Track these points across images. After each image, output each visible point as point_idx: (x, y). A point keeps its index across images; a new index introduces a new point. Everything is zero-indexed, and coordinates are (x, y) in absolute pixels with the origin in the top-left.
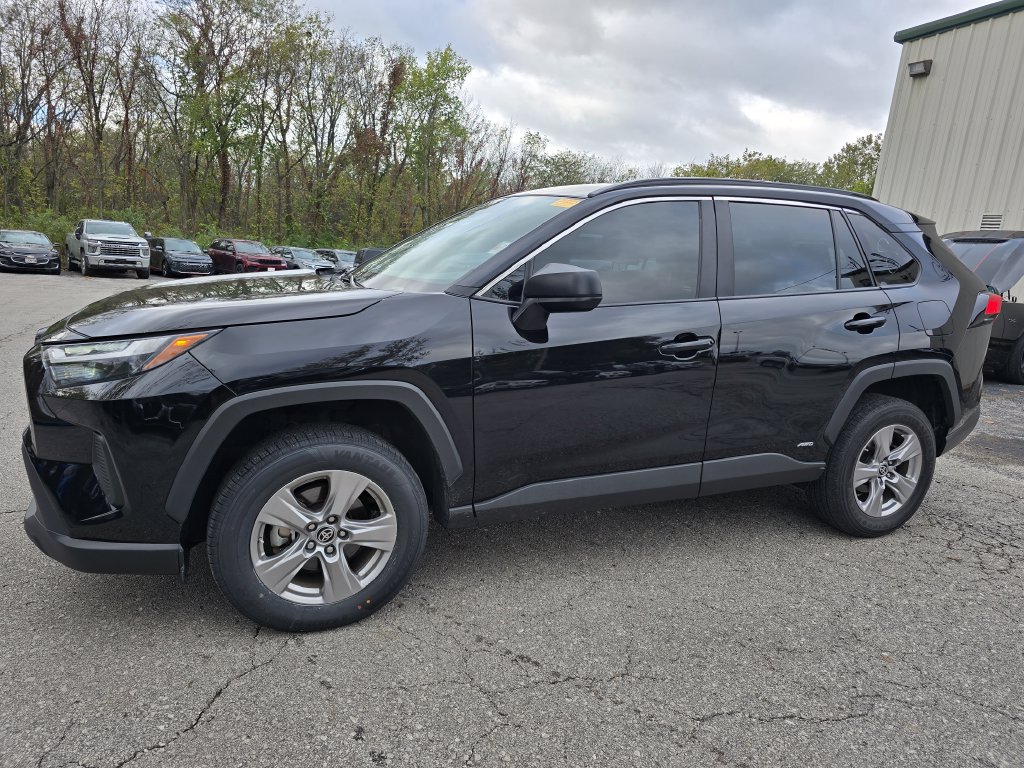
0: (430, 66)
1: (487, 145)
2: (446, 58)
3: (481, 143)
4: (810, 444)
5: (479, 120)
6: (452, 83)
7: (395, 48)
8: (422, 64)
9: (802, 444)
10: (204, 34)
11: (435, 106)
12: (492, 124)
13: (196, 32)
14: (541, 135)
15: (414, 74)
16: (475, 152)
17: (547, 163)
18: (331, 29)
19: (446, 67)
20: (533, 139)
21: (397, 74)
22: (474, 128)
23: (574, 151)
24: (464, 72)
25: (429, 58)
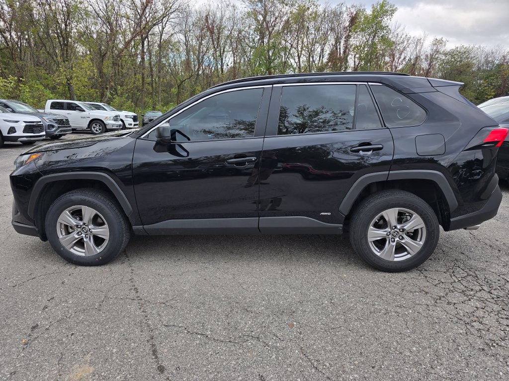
0: (373, 12)
1: (408, 49)
2: (382, 6)
3: (404, 49)
4: (329, 214)
5: (404, 36)
6: (386, 19)
7: (353, 6)
8: (369, 12)
9: (323, 214)
10: (265, 18)
11: (375, 32)
12: (412, 37)
13: (261, 18)
14: (444, 40)
15: (365, 17)
16: (401, 54)
17: (446, 54)
18: (319, 4)
19: (382, 11)
20: (438, 42)
21: (353, 20)
22: (401, 41)
23: (466, 45)
24: (393, 11)
25: (373, 7)
